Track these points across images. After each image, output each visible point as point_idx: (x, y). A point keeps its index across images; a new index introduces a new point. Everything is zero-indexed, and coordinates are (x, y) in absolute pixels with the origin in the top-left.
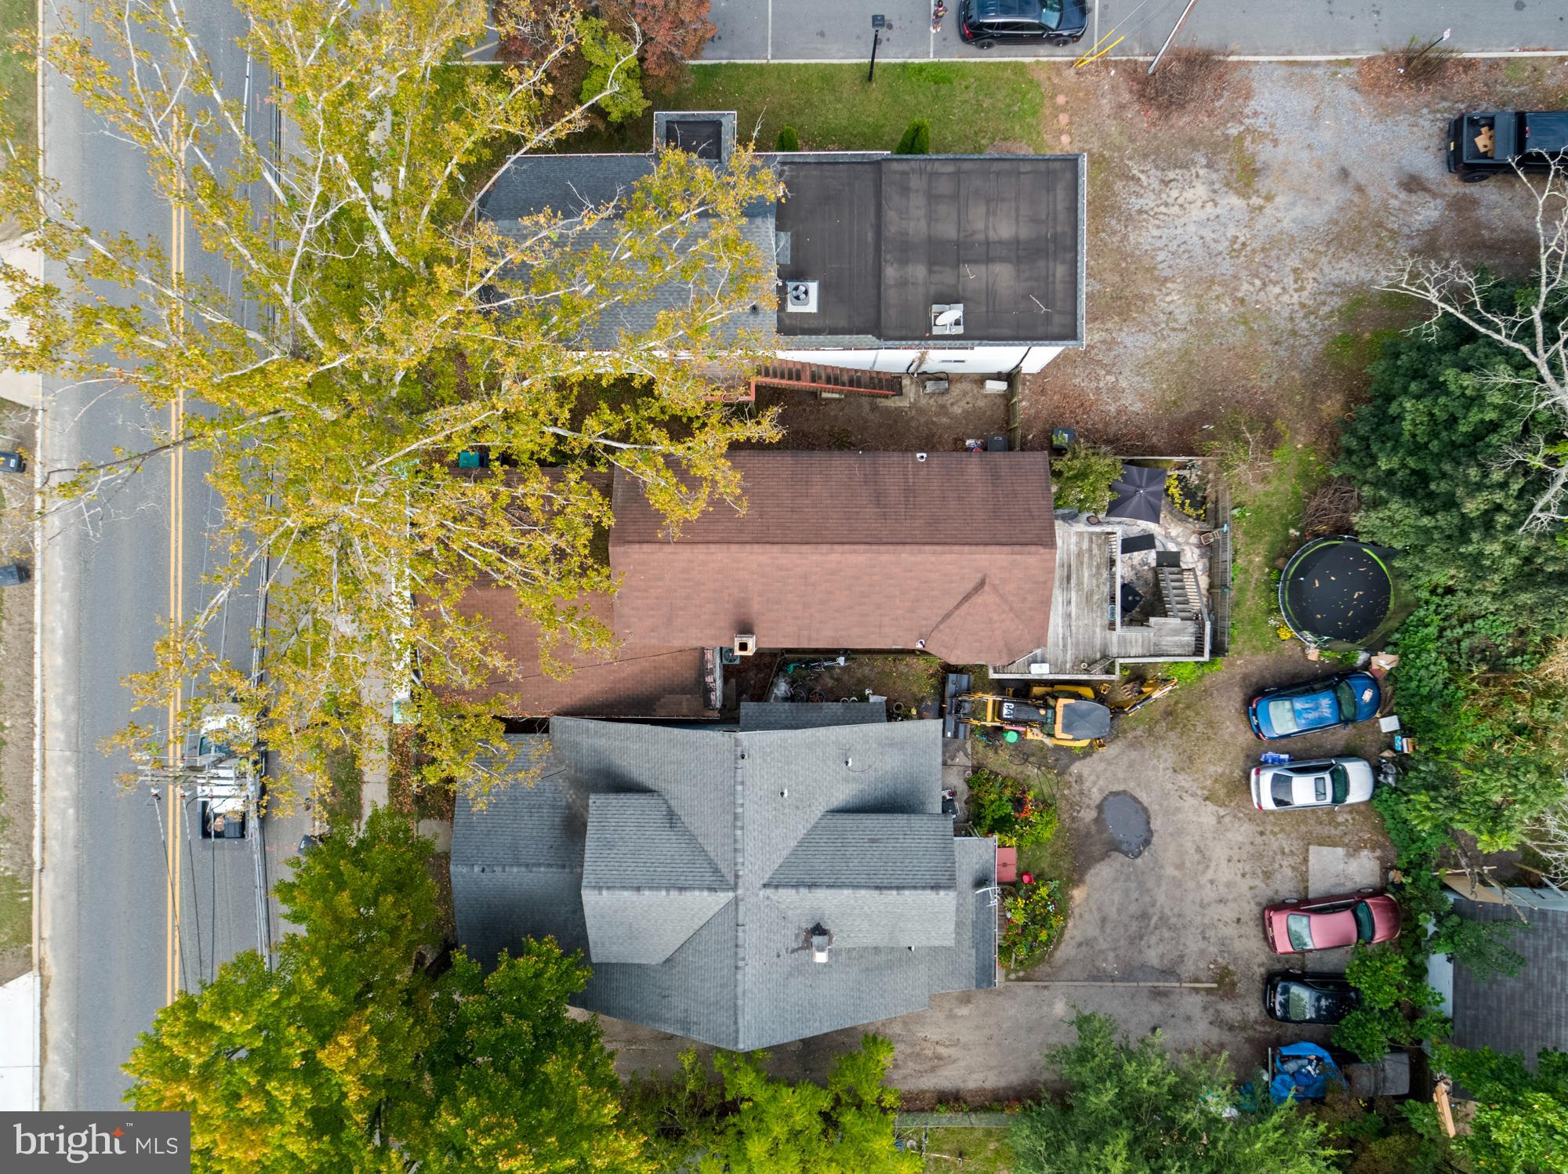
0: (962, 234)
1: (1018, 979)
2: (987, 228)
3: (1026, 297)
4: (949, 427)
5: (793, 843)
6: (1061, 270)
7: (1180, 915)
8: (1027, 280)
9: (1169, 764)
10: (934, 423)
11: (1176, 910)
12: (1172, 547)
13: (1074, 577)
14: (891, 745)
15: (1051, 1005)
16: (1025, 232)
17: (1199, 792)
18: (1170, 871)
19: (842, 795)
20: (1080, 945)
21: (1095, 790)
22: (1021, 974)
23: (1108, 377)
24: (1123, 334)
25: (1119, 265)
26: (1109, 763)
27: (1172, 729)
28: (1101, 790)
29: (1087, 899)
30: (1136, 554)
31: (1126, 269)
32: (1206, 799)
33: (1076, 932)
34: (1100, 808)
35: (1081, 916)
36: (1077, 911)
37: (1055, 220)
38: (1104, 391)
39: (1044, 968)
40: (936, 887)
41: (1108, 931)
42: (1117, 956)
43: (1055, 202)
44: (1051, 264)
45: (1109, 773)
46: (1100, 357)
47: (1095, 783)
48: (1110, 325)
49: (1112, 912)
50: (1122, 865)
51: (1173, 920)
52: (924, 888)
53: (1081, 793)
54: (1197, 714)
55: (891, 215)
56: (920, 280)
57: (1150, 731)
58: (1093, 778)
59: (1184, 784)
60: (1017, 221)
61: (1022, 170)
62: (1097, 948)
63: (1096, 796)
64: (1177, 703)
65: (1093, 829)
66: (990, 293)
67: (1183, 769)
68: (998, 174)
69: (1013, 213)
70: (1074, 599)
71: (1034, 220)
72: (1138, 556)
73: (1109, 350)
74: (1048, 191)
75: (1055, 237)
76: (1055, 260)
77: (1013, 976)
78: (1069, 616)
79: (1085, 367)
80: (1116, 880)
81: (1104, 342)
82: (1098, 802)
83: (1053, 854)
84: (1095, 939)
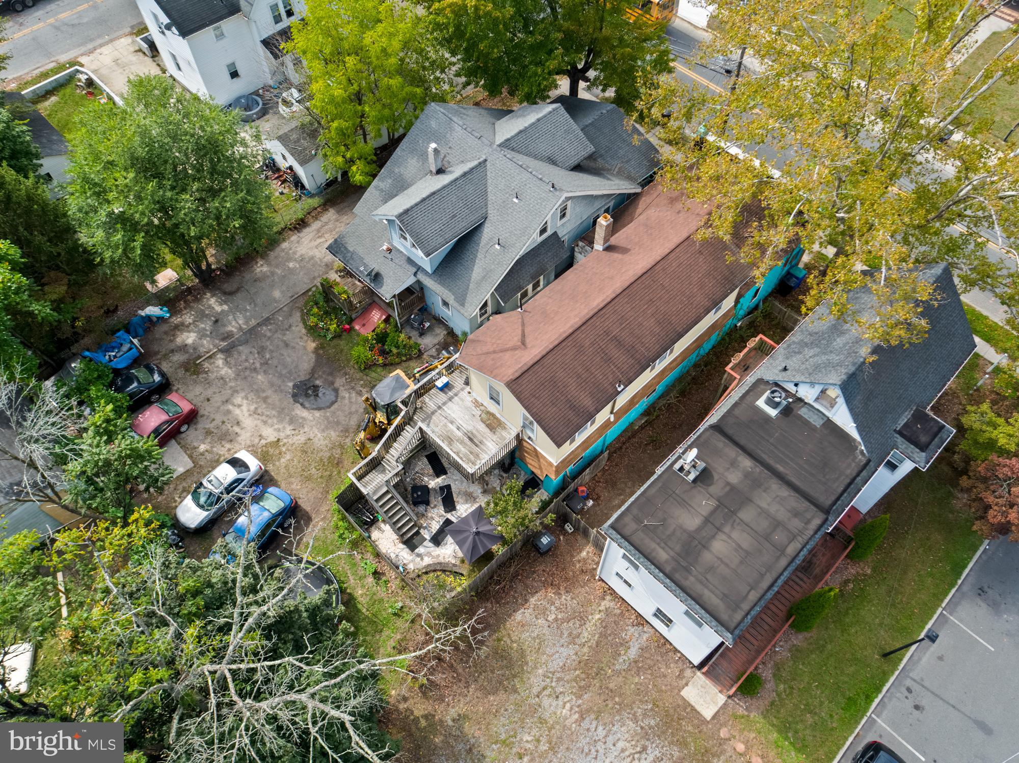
0: (738, 520)
1: (310, 290)
2: (730, 537)
3: (664, 520)
4: (609, 501)
5: (490, 189)
6: (662, 555)
7: (245, 378)
8: (674, 531)
9: (316, 440)
10: (621, 494)
11: (249, 379)
14: (484, 277)
15: (282, 292)
16: (707, 557)
17: (285, 441)
18: (269, 392)
19: (487, 232)
20: (290, 326)
21: (347, 395)
22: (310, 293)
23: (553, 616)
24: (572, 652)
25: (620, 696)
26: (350, 413)
27: (330, 457)
28: (344, 398)
29: (305, 348)
30: (438, 527)
32: (278, 440)
33: (298, 328)
34: (336, 391)
35: (301, 338)
36: (305, 338)
37: (701, 582)
38: (548, 606)
39: (300, 303)
40: (406, 212)
41: (280, 343)
42: (265, 336)
43: (713, 592)
44: (672, 553)
45: (346, 408)
46: (571, 624)
47: (350, 398)
49: (285, 352)
50: (299, 376)
51: (247, 373)
52: (412, 207)
53: (353, 388)
54: (321, 477)
55: (785, 492)
56: (726, 474)
57: (342, 446)
58: (353, 400)
59: (299, 437)
60: (719, 558)
61: (753, 592)
62: (279, 332)
63: (344, 393)
64: (339, 472)
65: (330, 378)
66: (684, 504)
67: (305, 444)
68: (762, 576)
69: (727, 561)
71: (711, 569)
72: (435, 526)
74: (724, 595)
75: (688, 571)
76: (673, 557)
77: (314, 289)
78: (452, 422)
80: (297, 366)
81: (578, 636)
82: (340, 392)
83: (342, 351)
84: (284, 335)
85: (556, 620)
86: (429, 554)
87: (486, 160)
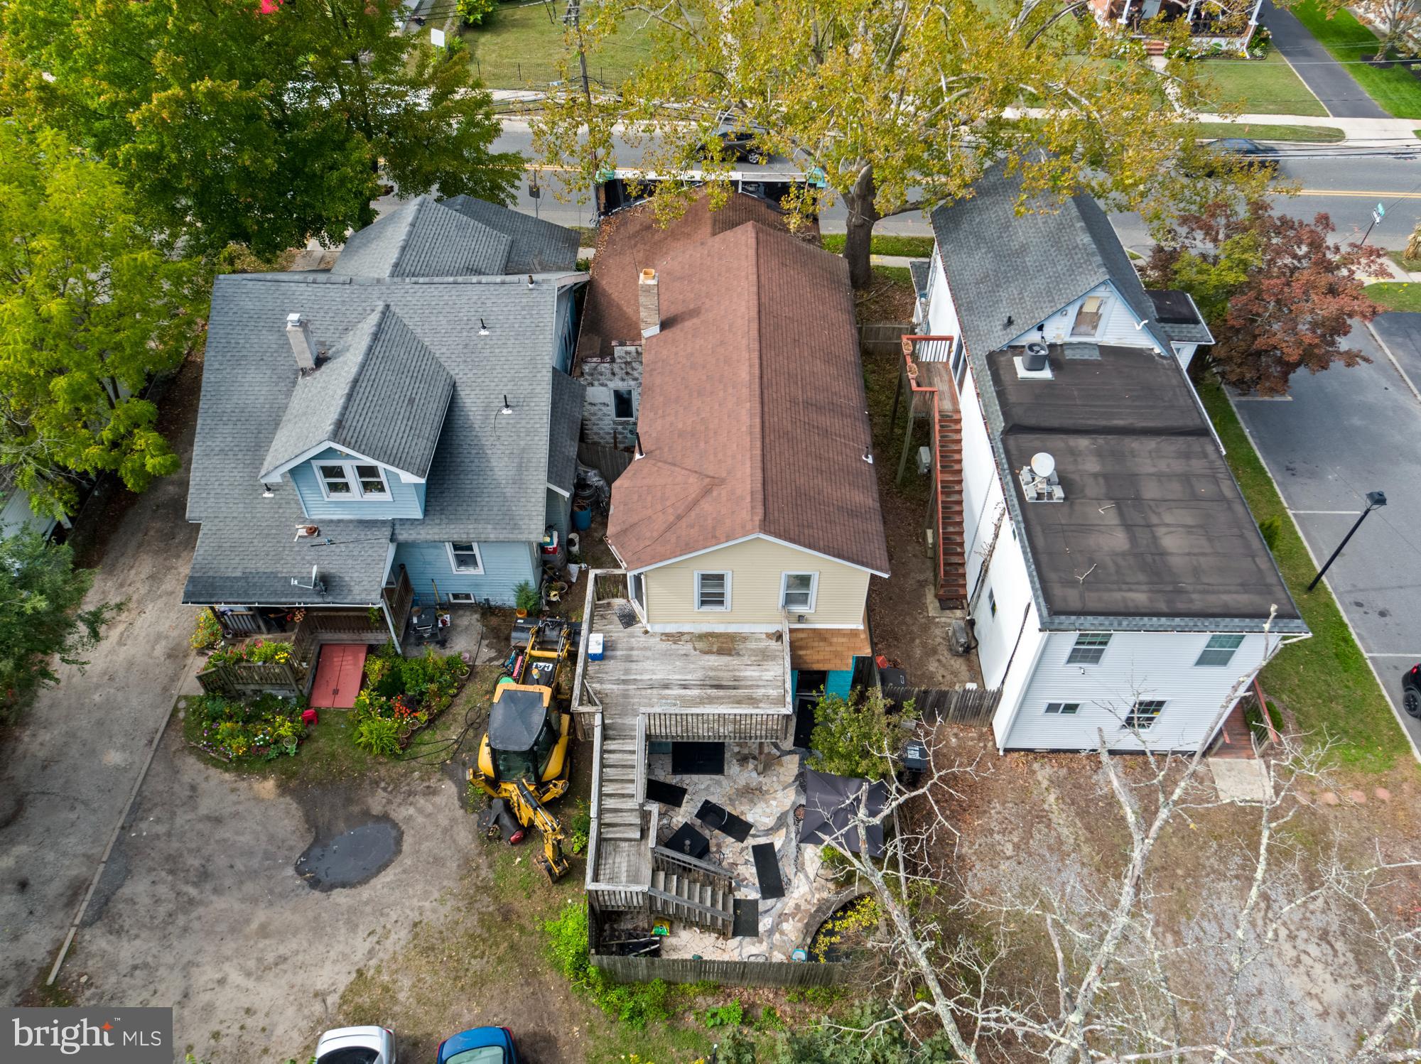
0: (1152, 503)
1: (175, 710)
2: (1168, 525)
3: (1091, 562)
4: (909, 657)
5: (427, 342)
6: (1140, 598)
7: (185, 930)
8: (1116, 564)
9: (429, 916)
10: (913, 640)
11: (196, 925)
12: (765, 924)
13: (721, 693)
15: (123, 748)
16: (1176, 562)
17: (373, 962)
18: (261, 916)
19: (471, 401)
20: (193, 788)
21: (411, 811)
22: (182, 715)
23: (1010, 846)
26: (445, 831)
27: (482, 921)
28: (409, 819)
29: (258, 800)
30: (754, 870)
31: (1175, 875)
32: (360, 973)
33: (213, 782)
34: (385, 818)
35: (233, 790)
36: (243, 785)
37: (1207, 592)
38: (989, 840)
39: (177, 741)
40: (339, 424)
41: (200, 826)
42: (157, 837)
43: (1229, 592)
44: (1144, 587)
45: (431, 829)
46: (1038, 836)
47: (420, 811)
48: (1086, 849)
49: (224, 833)
50: (291, 848)
51: (181, 920)
52: (343, 415)
53: (410, 793)
54: (500, 961)
55: (1151, 443)
56: (1080, 467)
57: (485, 889)
58: (429, 808)
59: (393, 937)
60: (1189, 554)
61: (1257, 560)
62: (179, 812)
63: (401, 813)
64: (522, 929)
65: (355, 809)
66: (1086, 528)
67: (416, 936)
68: (1242, 536)
69: (1196, 550)
70: (688, 692)
71: (1196, 572)
72: (749, 872)
73: (1050, 848)
74: (1242, 585)
75: (1180, 591)
76: (1151, 591)
77: (182, 704)
78: (666, 686)
79: (1018, 816)
80: (271, 838)
81: (1061, 842)
82: (393, 815)
83: (333, 756)
84: (195, 808)
85: (1017, 847)
86: (782, 917)
87: (388, 306)
